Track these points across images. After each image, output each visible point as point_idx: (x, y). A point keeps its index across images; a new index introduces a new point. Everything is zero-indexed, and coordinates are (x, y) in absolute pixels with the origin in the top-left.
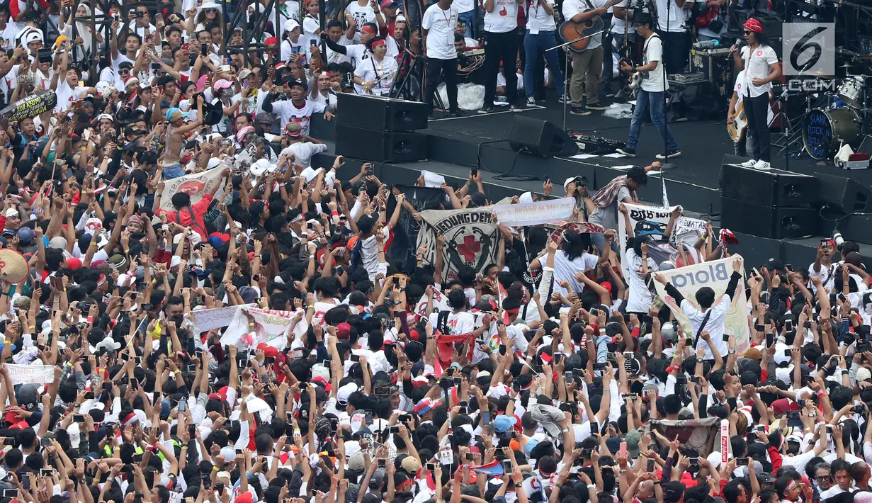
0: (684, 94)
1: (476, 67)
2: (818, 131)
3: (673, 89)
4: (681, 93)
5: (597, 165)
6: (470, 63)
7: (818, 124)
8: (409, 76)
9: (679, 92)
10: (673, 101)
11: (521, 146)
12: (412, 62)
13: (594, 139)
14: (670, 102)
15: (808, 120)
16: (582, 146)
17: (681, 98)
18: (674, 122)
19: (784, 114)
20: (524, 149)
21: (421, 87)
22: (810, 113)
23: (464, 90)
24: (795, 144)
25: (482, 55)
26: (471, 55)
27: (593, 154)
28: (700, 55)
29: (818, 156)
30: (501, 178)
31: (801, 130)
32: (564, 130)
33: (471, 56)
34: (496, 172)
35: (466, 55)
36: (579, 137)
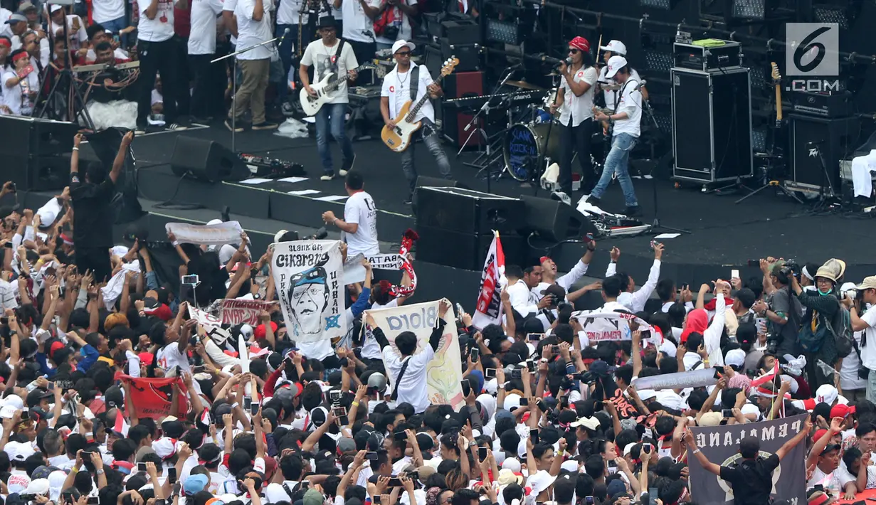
0: (366, 109)
1: (130, 82)
2: (522, 148)
3: (353, 103)
4: (363, 108)
5: (272, 190)
6: (123, 77)
7: (521, 141)
8: (54, 93)
9: (361, 107)
10: (356, 118)
11: (185, 170)
12: (58, 77)
13: (268, 161)
14: (352, 118)
15: (510, 137)
16: (254, 169)
17: (364, 114)
18: (356, 140)
19: (481, 130)
20: (188, 173)
21: (67, 107)
22: (513, 128)
23: (116, 107)
24: (495, 164)
25: (136, 68)
26: (123, 68)
27: (266, 178)
28: (384, 65)
29: (522, 177)
30: (164, 207)
31: (501, 148)
32: (233, 151)
33: (123, 70)
34: (156, 200)
35: (118, 69)
36: (250, 159)
